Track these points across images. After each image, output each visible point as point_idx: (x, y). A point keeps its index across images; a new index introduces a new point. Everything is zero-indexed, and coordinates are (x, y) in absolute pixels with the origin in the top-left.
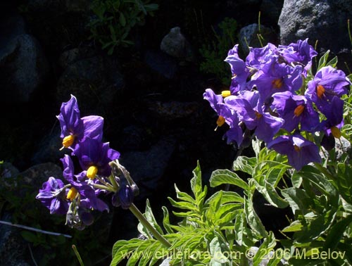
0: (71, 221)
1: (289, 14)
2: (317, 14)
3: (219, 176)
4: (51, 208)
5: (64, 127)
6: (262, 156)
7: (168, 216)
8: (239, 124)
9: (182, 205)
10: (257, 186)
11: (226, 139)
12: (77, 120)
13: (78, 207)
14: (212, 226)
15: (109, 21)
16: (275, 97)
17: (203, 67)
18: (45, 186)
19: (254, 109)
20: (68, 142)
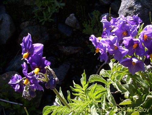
0: (25, 95)
1: (123, 9)
2: (135, 9)
3: (94, 78)
4: (16, 89)
5: (24, 49)
6: (114, 69)
7: (70, 95)
8: (106, 52)
9: (76, 90)
10: (112, 82)
11: (99, 59)
12: (31, 45)
13: (28, 89)
14: (92, 100)
15: (43, 10)
16: (124, 39)
17: (84, 31)
18: (13, 78)
19: (114, 45)
20: (26, 56)
